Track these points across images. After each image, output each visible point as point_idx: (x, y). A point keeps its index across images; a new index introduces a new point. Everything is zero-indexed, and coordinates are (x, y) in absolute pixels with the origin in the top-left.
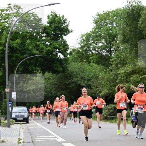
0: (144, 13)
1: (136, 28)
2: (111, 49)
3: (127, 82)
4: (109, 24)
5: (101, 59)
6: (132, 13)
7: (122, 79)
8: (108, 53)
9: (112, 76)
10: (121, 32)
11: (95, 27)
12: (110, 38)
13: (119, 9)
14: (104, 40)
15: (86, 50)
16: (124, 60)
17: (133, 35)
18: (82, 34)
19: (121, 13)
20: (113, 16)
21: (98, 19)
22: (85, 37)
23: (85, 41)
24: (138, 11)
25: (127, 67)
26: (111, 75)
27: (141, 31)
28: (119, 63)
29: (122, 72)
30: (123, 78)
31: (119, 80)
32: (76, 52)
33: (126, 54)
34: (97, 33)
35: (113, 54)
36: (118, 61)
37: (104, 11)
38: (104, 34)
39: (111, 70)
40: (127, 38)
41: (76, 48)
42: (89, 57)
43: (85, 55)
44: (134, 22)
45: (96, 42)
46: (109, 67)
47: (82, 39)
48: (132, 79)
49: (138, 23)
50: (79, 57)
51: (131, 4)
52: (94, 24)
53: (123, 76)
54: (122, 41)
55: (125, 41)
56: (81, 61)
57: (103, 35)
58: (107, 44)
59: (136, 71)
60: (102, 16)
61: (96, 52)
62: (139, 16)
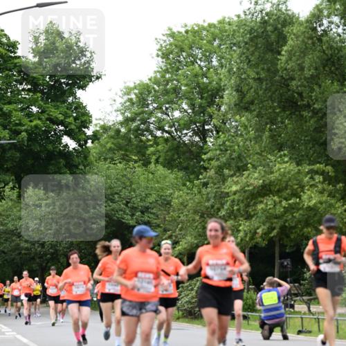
0: (294, 31)
1: (272, 71)
2: (206, 127)
3: (248, 217)
4: (200, 60)
5: (178, 154)
6: (263, 32)
7: (235, 208)
8: (197, 139)
9: (208, 200)
10: (233, 82)
11: (162, 68)
12: (202, 98)
13: (227, 20)
14: (186, 103)
15: (138, 129)
16: (239, 157)
17: (266, 90)
18: (126, 85)
19: (234, 30)
20: (210, 37)
21: (171, 44)
22: (135, 94)
23: (135, 106)
24: (279, 26)
25: (249, 175)
26: (204, 196)
27: (286, 80)
28: (227, 165)
29: (234, 188)
30: (238, 205)
31: (227, 210)
32: (111, 133)
33: (246, 140)
34: (167, 84)
35: (210, 141)
36: (224, 160)
37: (186, 26)
38: (186, 85)
39: (205, 185)
40: (248, 98)
41: (111, 124)
42: (146, 148)
43: (135, 142)
44: (269, 56)
45: (164, 108)
46: (201, 177)
47: (126, 98)
48: (262, 208)
49: (278, 59)
50: (120, 148)
51: (258, 8)
52: (160, 59)
53: (239, 201)
54: (235, 105)
55: (243, 105)
56: (125, 159)
57: (183, 88)
58: (193, 112)
59: (272, 188)
60: (183, 38)
61: (166, 135)
62: (282, 39)
